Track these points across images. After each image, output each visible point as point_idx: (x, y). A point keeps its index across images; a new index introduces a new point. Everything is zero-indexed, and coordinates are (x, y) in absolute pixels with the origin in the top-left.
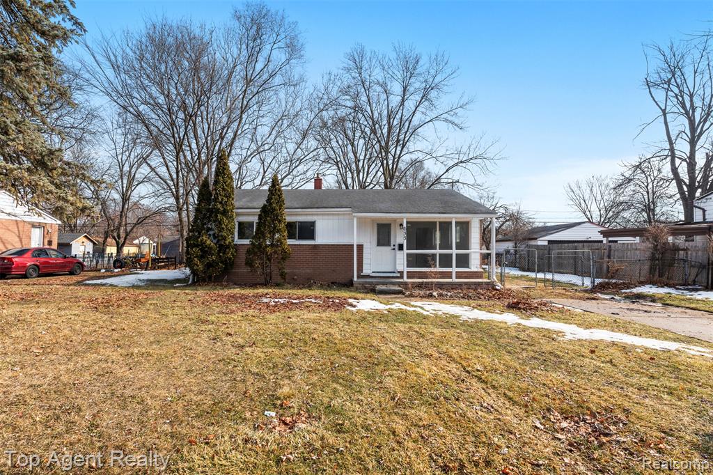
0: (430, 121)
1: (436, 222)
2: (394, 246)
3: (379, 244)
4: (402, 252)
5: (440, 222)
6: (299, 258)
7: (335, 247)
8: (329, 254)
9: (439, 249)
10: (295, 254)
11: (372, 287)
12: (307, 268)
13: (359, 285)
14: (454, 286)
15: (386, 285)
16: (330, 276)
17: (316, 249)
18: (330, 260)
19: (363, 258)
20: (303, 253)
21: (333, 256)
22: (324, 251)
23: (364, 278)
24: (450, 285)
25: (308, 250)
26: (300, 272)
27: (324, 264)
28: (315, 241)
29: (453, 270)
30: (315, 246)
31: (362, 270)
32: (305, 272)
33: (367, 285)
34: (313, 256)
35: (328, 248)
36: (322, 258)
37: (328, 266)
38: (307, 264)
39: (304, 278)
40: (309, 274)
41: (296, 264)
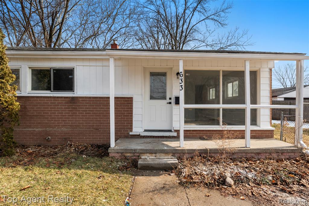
0: (203, 20)
4: (177, 106)
6: (54, 113)
7: (98, 101)
8: (90, 108)
9: (223, 104)
10: (48, 108)
11: (134, 157)
12: (63, 126)
13: (116, 155)
14: (249, 156)
15: (155, 153)
16: (93, 136)
17: (74, 103)
18: (92, 116)
19: (132, 113)
20: (58, 108)
21: (96, 111)
22: (85, 106)
23: (134, 138)
24: (243, 154)
25: (65, 103)
26: (55, 131)
27: (84, 121)
28: (73, 93)
29: (246, 127)
30: (74, 99)
31: (132, 128)
32: (61, 131)
33: (129, 155)
34: (71, 111)
35: (89, 101)
36: (82, 113)
37: (90, 123)
38: (63, 121)
39: (60, 138)
40: (66, 133)
41: (50, 121)
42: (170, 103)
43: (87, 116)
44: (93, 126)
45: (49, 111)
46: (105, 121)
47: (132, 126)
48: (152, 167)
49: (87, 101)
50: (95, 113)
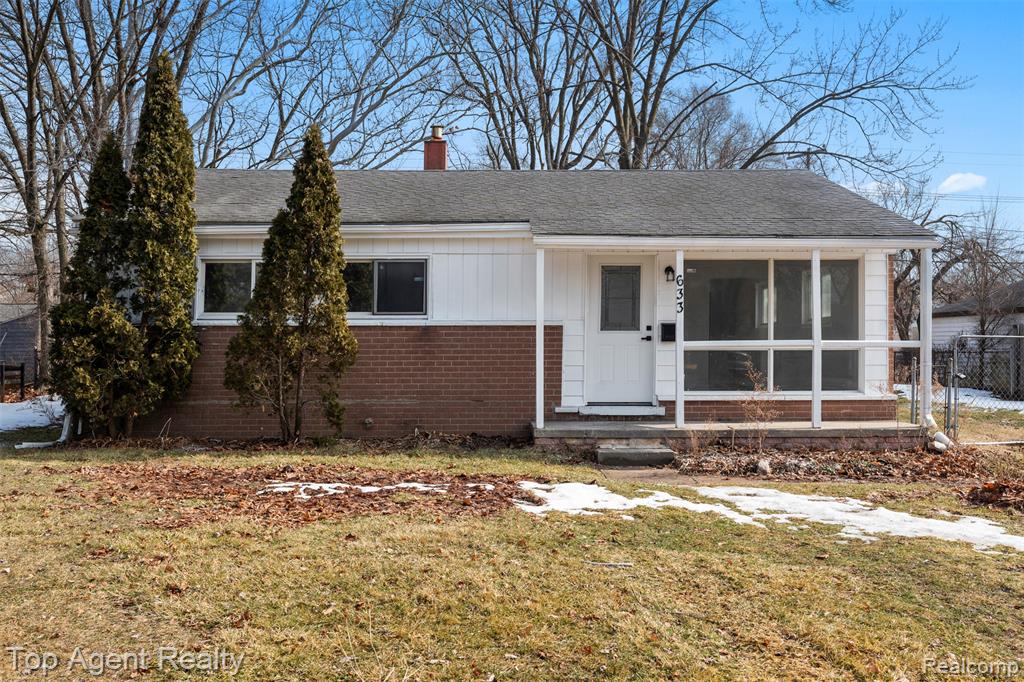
1: (765, 263)
2: (649, 328)
3: (607, 324)
4: (669, 346)
5: (777, 263)
6: (381, 364)
7: (483, 334)
8: (464, 352)
9: (775, 339)
10: (368, 352)
11: (586, 447)
12: (402, 393)
13: (549, 442)
14: (817, 443)
15: (627, 439)
16: (468, 416)
17: (429, 340)
18: (468, 369)
19: (561, 363)
20: (390, 352)
21: (478, 358)
22: (452, 346)
23: (565, 421)
24: (806, 440)
25: (407, 341)
26: (383, 405)
27: (450, 381)
28: (425, 317)
29: (813, 395)
30: (427, 331)
31: (560, 398)
32: (397, 405)
33: (574, 442)
34: (420, 358)
35: (462, 335)
36: (445, 364)
37: (463, 387)
38: (403, 381)
39: (393, 422)
40: (409, 410)
41: (371, 381)
42: (649, 338)
43: (456, 370)
44: (472, 393)
45: (372, 358)
46: (498, 381)
47: (560, 392)
48: (624, 459)
49: (458, 334)
50: (475, 363)
